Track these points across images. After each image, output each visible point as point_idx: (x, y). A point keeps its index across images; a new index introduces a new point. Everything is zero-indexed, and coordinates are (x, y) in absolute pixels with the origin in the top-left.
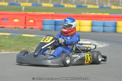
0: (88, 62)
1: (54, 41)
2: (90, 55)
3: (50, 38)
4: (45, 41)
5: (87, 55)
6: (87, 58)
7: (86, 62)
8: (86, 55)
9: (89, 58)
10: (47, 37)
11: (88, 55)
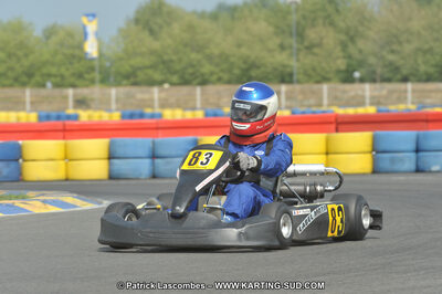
0: (336, 234)
1: (228, 164)
2: (339, 209)
3: (211, 154)
4: (198, 166)
5: (333, 209)
6: (334, 219)
7: (330, 234)
8: (330, 207)
9: (338, 219)
10: (200, 154)
11: (336, 207)
